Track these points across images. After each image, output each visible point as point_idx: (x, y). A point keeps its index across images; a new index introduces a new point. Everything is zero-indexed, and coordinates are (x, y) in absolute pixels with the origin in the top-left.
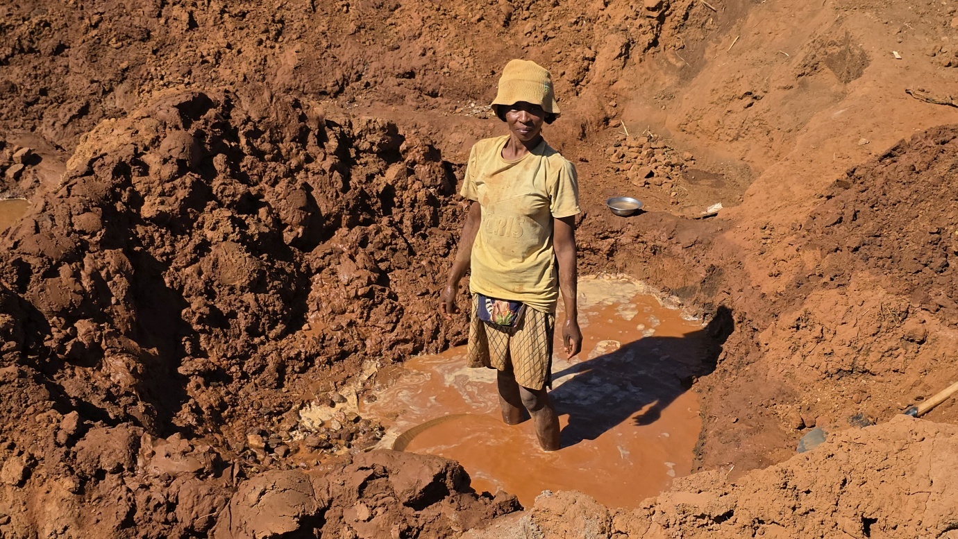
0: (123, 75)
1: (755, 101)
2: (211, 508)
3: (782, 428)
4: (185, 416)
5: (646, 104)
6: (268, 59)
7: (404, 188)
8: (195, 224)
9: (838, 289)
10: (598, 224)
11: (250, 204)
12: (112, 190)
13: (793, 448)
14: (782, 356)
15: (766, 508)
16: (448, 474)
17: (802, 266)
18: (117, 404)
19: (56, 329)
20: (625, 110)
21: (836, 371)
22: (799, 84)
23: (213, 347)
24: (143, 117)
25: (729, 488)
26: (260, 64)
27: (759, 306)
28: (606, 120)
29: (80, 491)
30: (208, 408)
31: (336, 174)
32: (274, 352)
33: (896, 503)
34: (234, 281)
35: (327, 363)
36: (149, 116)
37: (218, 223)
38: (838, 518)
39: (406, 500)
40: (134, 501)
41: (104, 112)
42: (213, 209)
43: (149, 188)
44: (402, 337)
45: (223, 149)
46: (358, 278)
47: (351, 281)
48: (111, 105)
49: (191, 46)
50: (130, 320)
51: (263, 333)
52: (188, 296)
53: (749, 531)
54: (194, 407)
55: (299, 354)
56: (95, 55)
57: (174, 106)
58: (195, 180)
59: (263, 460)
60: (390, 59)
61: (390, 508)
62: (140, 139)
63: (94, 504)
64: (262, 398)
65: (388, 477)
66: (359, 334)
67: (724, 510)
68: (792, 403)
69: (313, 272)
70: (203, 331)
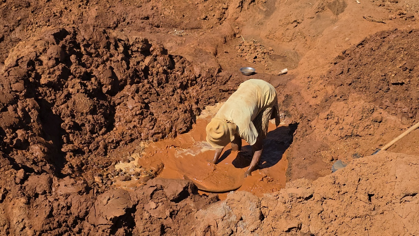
0: (19, 23)
1: (298, 24)
2: (86, 207)
3: (324, 161)
4: (66, 170)
5: (251, 27)
6: (83, 13)
7: (153, 67)
8: (64, 86)
9: (344, 101)
10: (237, 79)
11: (87, 76)
12: (27, 72)
13: (330, 169)
14: (322, 131)
15: (327, 193)
16: (189, 187)
17: (327, 93)
18: (38, 166)
19: (9, 134)
20: (243, 30)
21: (345, 136)
22: (317, 16)
23: (76, 139)
24: (38, 40)
25: (310, 186)
26: (80, 16)
27: (309, 111)
28: (235, 35)
29: (28, 203)
30: (76, 166)
31: (124, 62)
32: (102, 140)
33: (382, 187)
34: (83, 110)
35: (125, 144)
36: (41, 40)
37: (74, 85)
38: (358, 195)
39: (172, 199)
40: (52, 206)
41: (11, 39)
42: (72, 79)
43: (43, 71)
44: (157, 131)
45: (74, 53)
46: (136, 106)
47: (133, 108)
48: (14, 37)
49: (49, 9)
50: (40, 129)
51: (97, 132)
52: (63, 117)
53: (320, 203)
54: (70, 166)
55: (113, 141)
56: (5, 14)
57: (51, 35)
58: (63, 67)
59: (102, 187)
60: (137, 12)
61: (165, 203)
62: (38, 50)
63: (35, 208)
64: (98, 161)
65: (163, 189)
66: (138, 131)
67: (309, 195)
68: (327, 150)
69: (116, 105)
70: (71, 133)
